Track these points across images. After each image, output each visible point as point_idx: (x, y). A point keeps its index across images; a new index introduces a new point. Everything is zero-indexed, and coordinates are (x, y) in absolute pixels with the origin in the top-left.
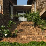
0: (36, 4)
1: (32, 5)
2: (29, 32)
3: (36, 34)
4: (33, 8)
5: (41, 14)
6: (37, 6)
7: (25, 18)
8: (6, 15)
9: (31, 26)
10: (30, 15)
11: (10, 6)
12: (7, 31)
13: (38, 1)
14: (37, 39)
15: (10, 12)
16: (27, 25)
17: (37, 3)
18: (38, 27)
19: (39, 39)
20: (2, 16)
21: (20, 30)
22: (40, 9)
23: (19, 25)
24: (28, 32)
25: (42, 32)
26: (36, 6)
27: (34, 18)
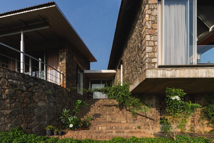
0: (124, 70)
1: (116, 71)
2: (110, 119)
3: (123, 122)
4: (118, 76)
5: (132, 88)
6: (126, 73)
7: (105, 94)
8: (71, 89)
9: (114, 107)
10: (112, 89)
11: (79, 72)
12: (74, 119)
13: (127, 65)
14: (124, 133)
15: (77, 82)
16: (108, 106)
17: (125, 68)
18: (127, 110)
19: (128, 133)
20: (65, 91)
21: (96, 114)
22: (130, 79)
23: (94, 105)
24: (108, 118)
25: (133, 118)
26: (123, 73)
27: (120, 94)
